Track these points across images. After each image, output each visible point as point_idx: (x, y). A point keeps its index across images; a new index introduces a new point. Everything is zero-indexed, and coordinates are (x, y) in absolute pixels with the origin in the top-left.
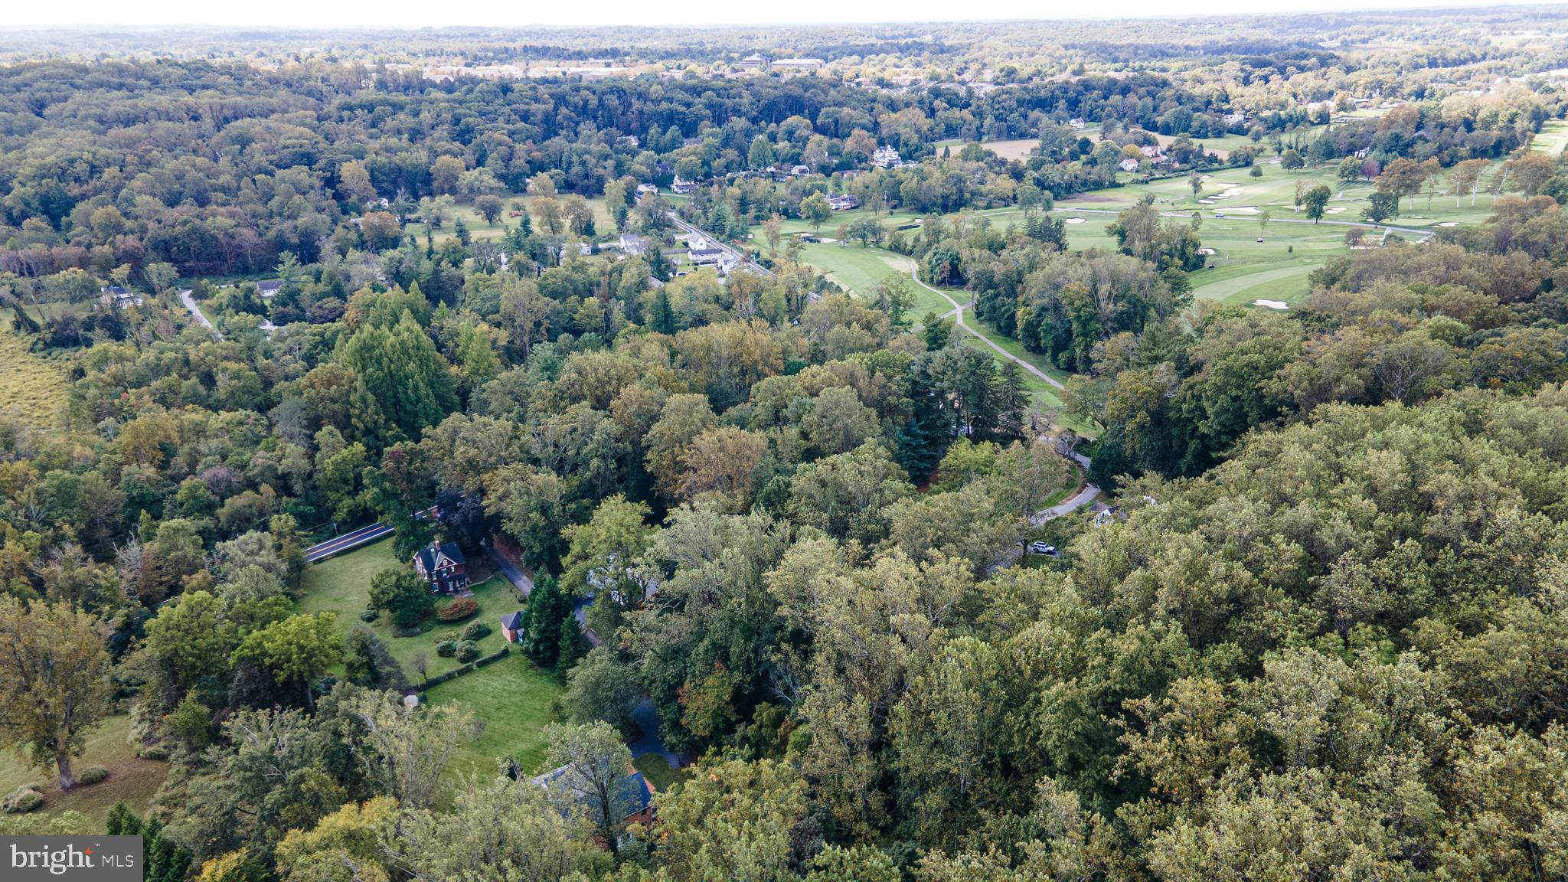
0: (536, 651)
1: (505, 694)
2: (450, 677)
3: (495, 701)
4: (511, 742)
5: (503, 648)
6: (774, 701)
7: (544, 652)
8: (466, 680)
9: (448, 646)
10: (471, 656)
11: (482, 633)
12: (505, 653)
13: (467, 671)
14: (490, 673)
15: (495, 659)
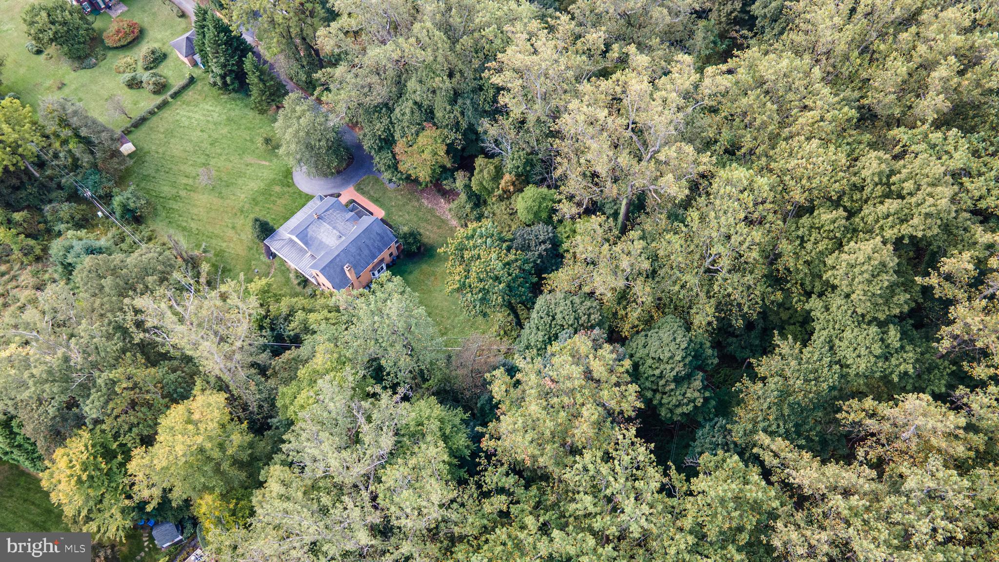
0: (225, 84)
1: (211, 126)
2: (152, 113)
3: (205, 136)
4: (240, 181)
5: (187, 76)
6: (489, 156)
7: (233, 83)
8: (166, 114)
9: (134, 79)
10: (160, 88)
11: (158, 59)
12: (192, 80)
13: (164, 105)
14: (188, 104)
15: (185, 87)
